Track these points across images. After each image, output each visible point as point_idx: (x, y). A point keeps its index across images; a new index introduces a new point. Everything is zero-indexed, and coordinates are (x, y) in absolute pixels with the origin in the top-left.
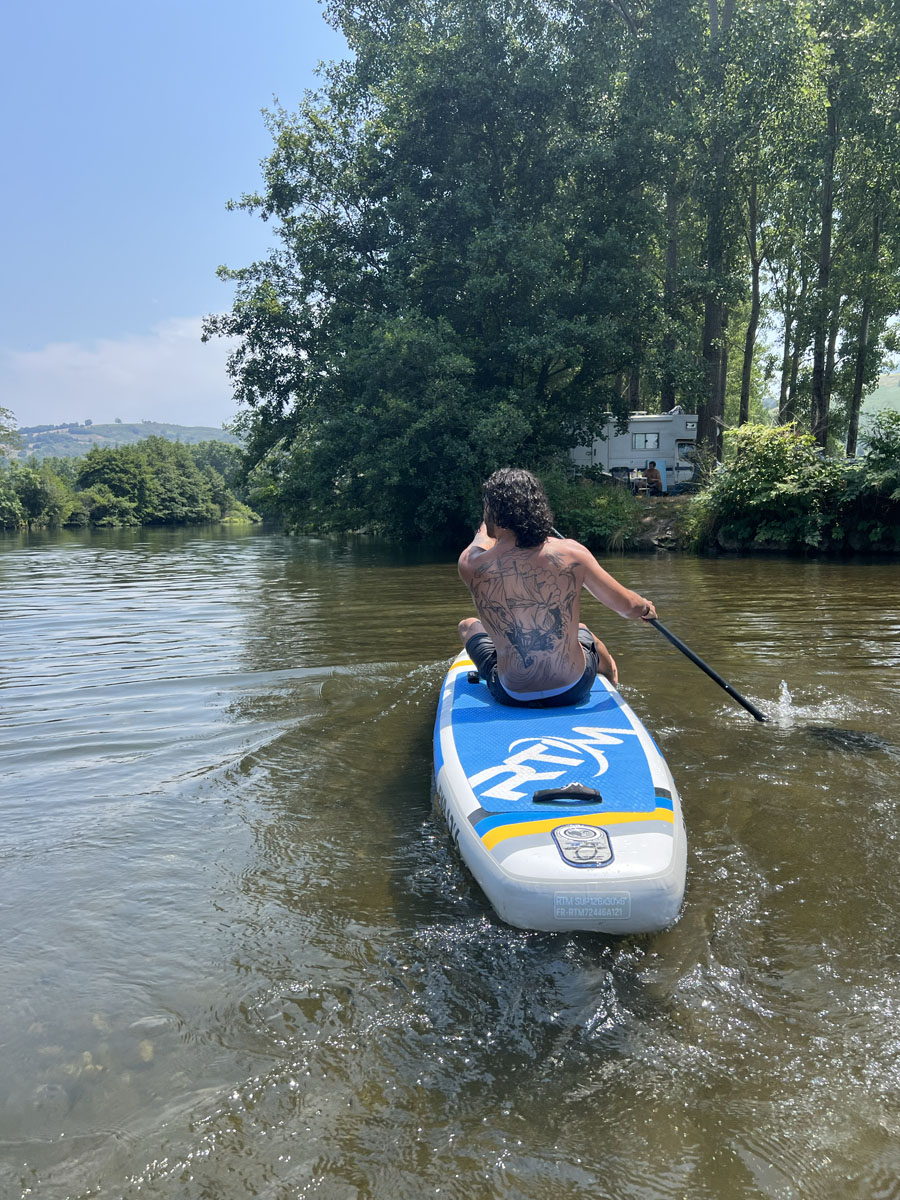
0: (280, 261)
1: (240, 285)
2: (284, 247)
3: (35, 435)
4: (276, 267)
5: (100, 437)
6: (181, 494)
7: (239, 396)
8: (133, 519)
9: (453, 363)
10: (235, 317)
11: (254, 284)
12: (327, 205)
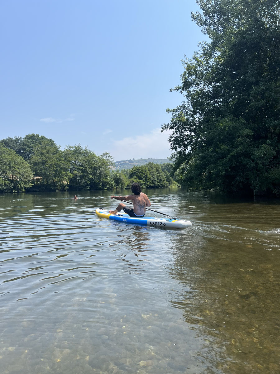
0: (186, 105)
1: (173, 114)
2: (187, 100)
3: (120, 163)
4: (184, 107)
5: (136, 163)
6: (157, 179)
7: (172, 148)
8: (144, 186)
9: (245, 132)
10: (171, 124)
11: (177, 113)
12: (201, 86)
